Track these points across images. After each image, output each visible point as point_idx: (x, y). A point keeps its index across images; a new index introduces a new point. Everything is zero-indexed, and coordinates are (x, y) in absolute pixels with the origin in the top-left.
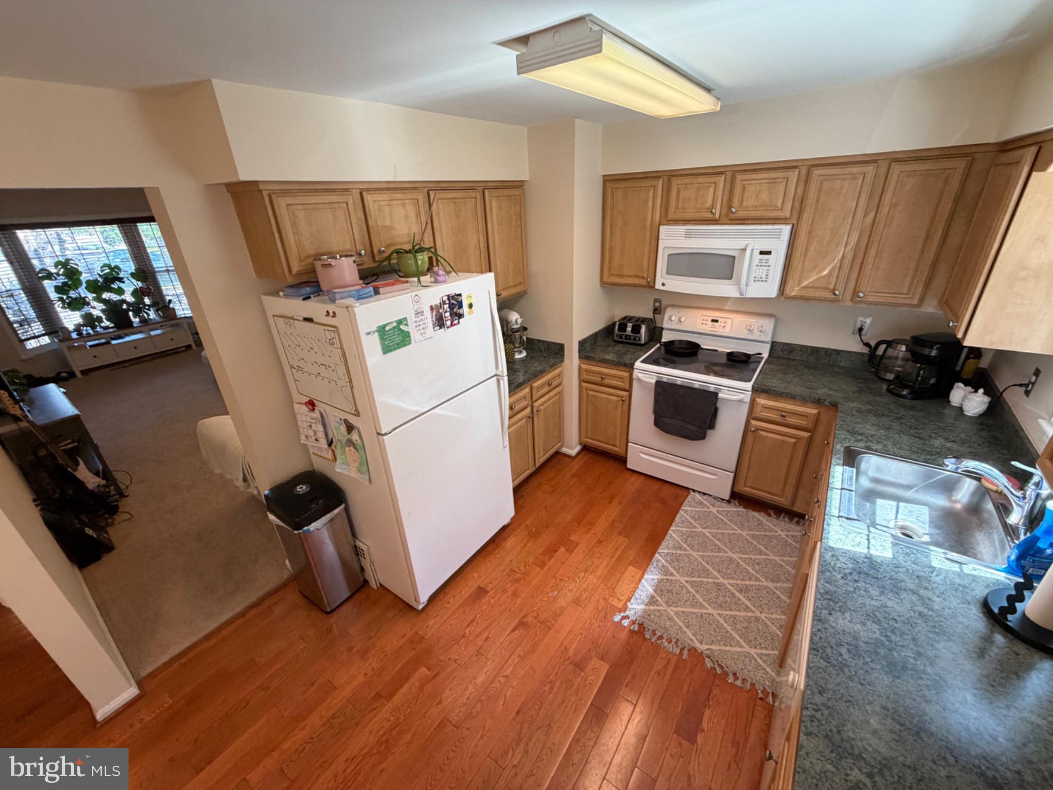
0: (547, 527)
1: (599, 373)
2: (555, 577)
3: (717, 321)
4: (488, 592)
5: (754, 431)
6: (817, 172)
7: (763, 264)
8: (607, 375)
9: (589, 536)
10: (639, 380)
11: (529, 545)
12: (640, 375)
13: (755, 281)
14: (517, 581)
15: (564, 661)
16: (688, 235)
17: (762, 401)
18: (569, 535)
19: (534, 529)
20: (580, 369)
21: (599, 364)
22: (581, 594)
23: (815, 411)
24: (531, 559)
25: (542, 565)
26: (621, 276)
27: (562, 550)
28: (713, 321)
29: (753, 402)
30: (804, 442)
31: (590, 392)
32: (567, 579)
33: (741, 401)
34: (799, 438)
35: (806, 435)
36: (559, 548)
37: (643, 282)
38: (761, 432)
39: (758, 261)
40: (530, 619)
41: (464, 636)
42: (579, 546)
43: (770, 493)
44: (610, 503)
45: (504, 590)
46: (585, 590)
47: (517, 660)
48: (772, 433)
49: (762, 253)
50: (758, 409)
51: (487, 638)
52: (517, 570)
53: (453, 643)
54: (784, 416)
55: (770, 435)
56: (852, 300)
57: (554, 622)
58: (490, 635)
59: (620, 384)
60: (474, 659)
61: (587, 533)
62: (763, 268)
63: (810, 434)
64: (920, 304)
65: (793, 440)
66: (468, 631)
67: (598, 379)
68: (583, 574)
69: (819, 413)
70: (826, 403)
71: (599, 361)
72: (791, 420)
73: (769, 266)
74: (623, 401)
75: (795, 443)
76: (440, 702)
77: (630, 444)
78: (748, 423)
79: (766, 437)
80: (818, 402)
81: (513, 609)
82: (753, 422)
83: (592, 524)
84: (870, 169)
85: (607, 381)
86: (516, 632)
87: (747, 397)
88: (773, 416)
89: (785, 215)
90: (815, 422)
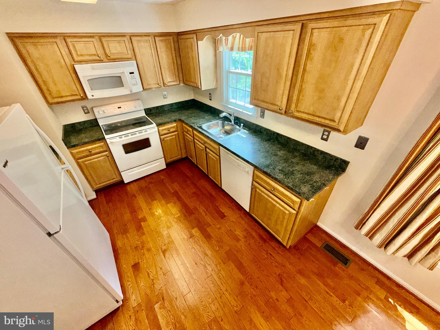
0: (126, 225)
1: (87, 150)
2: (153, 231)
3: (120, 107)
4: (138, 263)
5: (163, 140)
6: (133, 39)
7: (133, 78)
8: (92, 149)
9: (144, 211)
10: (112, 143)
11: (128, 235)
12: (112, 141)
13: (133, 85)
14: (143, 247)
15: (187, 241)
16: (93, 69)
17: (161, 128)
18: (138, 218)
19: (122, 231)
20: (71, 153)
21: (83, 146)
22: (167, 225)
23: (175, 124)
24: (137, 237)
25: (144, 234)
26: (62, 97)
27: (142, 224)
28: (118, 108)
29: (158, 130)
30: (177, 135)
31: (86, 163)
32: (157, 227)
33: (155, 131)
34: (175, 135)
36: (141, 224)
37: (79, 97)
38: (165, 139)
39: (130, 77)
40: (164, 248)
41: (152, 280)
42: (146, 217)
43: (176, 157)
44: (136, 197)
45: (143, 254)
46: (166, 223)
47: (177, 258)
48: (168, 137)
49: (130, 73)
50: (161, 131)
51: (161, 268)
52: (137, 245)
53: (152, 287)
54: (169, 130)
55: (168, 138)
56: (164, 86)
57: (171, 239)
58: (160, 267)
59: (102, 150)
60: (166, 277)
61: (143, 211)
62: (133, 79)
63: (177, 132)
64: (180, 84)
65: (174, 136)
66: (151, 277)
67: (88, 153)
68: (159, 221)
69: (177, 125)
70: (177, 120)
71: (83, 144)
72: (172, 130)
73: (135, 78)
74: (108, 157)
75: (175, 137)
76: (176, 298)
77: (121, 173)
78: (160, 138)
79: (167, 140)
80: (175, 121)
81: (155, 253)
82: (162, 137)
83: (140, 208)
84: (150, 38)
85: (93, 152)
86: (166, 255)
87: (156, 129)
88: (166, 132)
89: (130, 56)
90: (177, 128)
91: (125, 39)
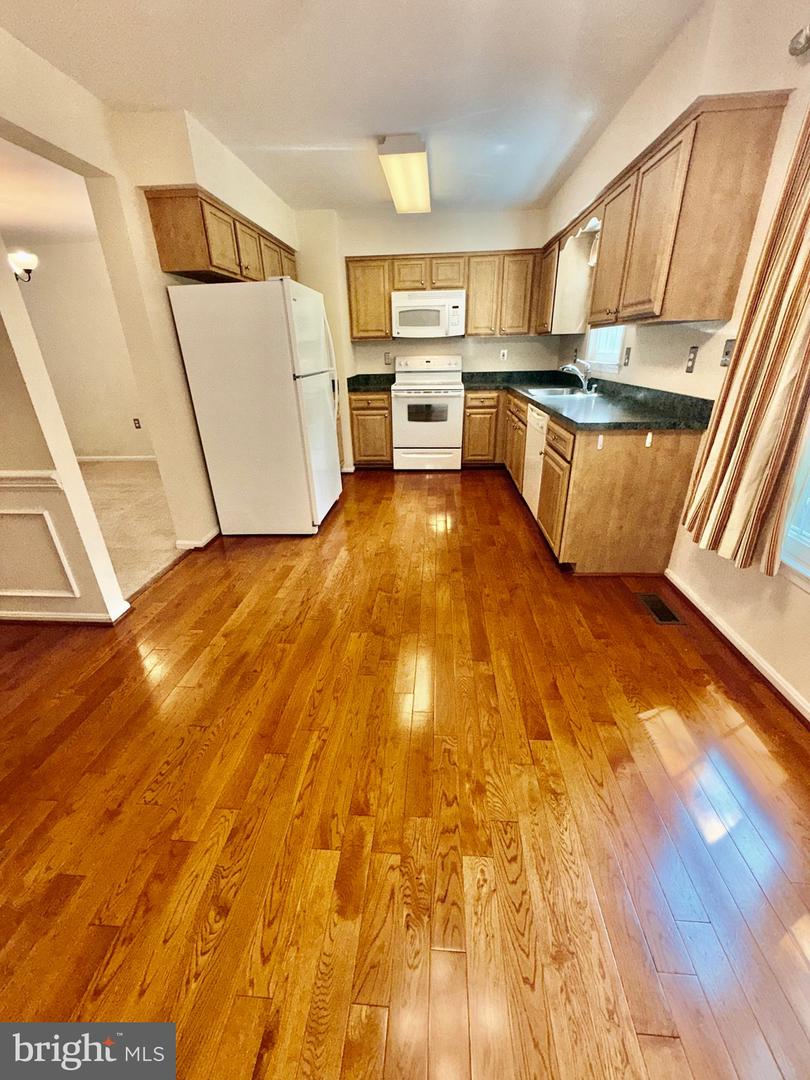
1: (367, 400)
5: (469, 416)
6: (473, 260)
7: (455, 314)
8: (370, 400)
10: (396, 396)
13: (451, 325)
16: (411, 298)
17: (470, 395)
20: (350, 399)
21: (364, 394)
23: (494, 394)
26: (367, 331)
28: (427, 362)
29: (465, 397)
30: (495, 415)
31: (360, 417)
33: (460, 397)
34: (492, 414)
35: (494, 410)
37: (383, 334)
38: (472, 416)
39: (452, 312)
43: (482, 455)
48: (478, 416)
49: (454, 307)
50: (469, 400)
52: (363, 511)
54: (482, 402)
56: (500, 333)
59: (383, 405)
61: (394, 494)
62: (455, 317)
63: (496, 410)
64: (528, 333)
65: (489, 416)
67: (366, 405)
68: (405, 504)
69: (498, 396)
70: (501, 388)
72: (487, 403)
73: (458, 315)
74: (386, 418)
75: (491, 418)
77: (394, 450)
78: (465, 412)
79: (475, 418)
80: (497, 389)
81: (376, 521)
82: (468, 410)
84: (496, 259)
85: (373, 405)
87: (462, 393)
88: (477, 403)
89: (461, 284)
90: (498, 401)
91: (461, 261)
